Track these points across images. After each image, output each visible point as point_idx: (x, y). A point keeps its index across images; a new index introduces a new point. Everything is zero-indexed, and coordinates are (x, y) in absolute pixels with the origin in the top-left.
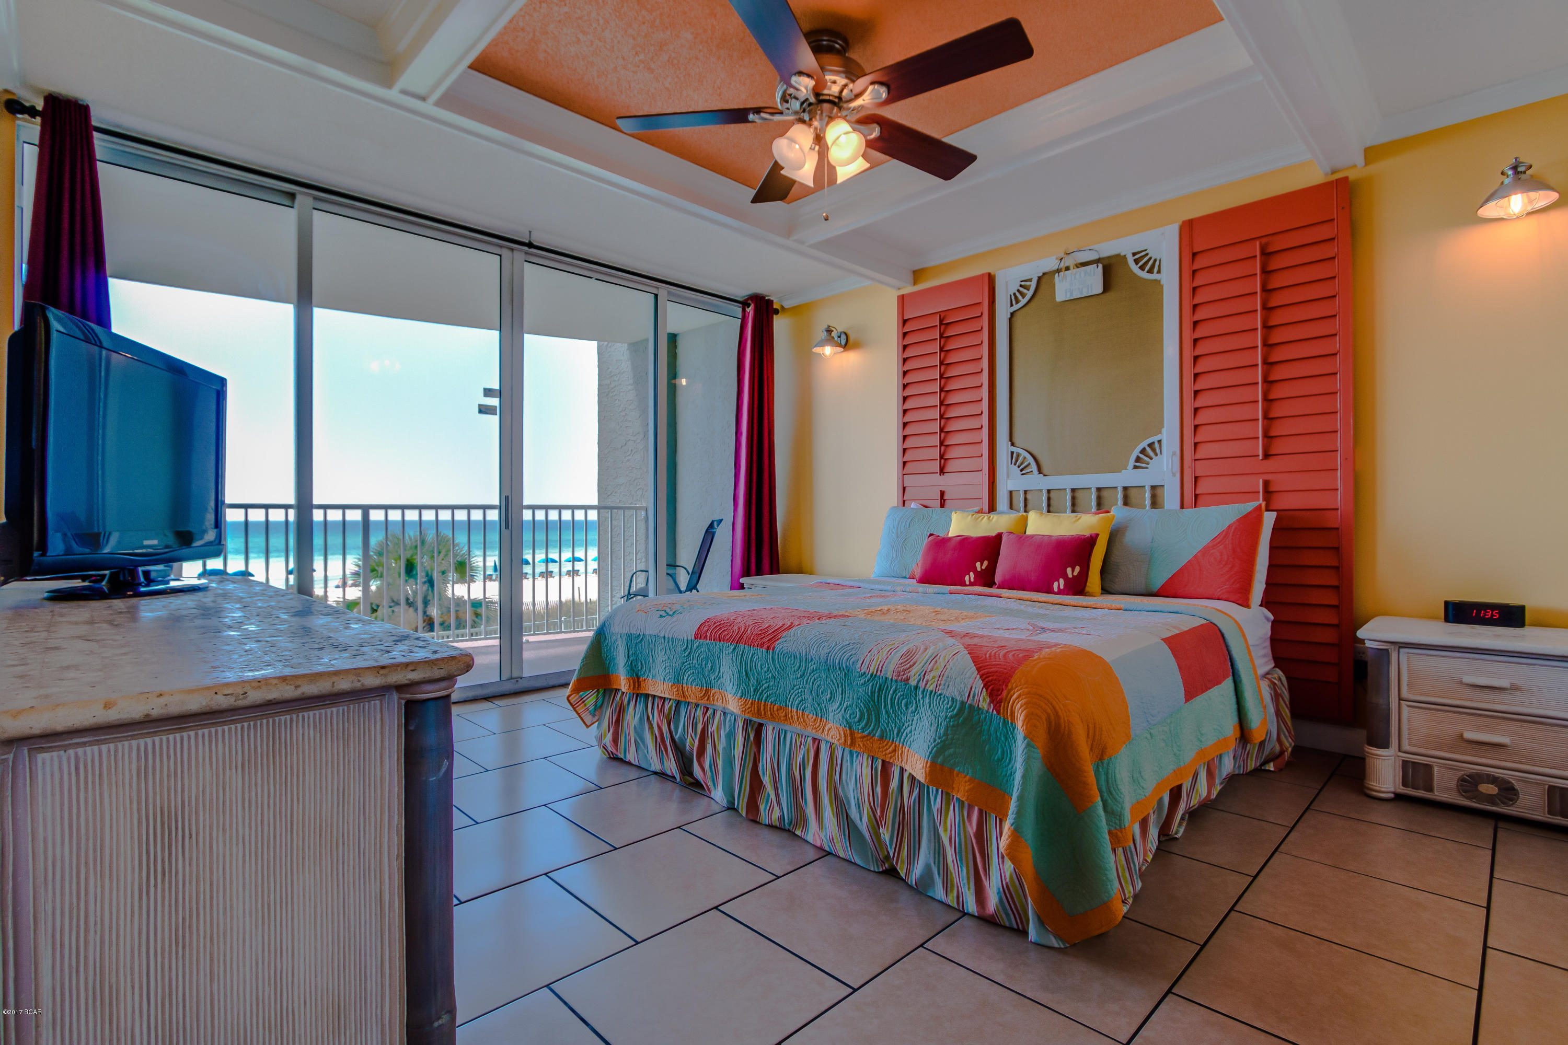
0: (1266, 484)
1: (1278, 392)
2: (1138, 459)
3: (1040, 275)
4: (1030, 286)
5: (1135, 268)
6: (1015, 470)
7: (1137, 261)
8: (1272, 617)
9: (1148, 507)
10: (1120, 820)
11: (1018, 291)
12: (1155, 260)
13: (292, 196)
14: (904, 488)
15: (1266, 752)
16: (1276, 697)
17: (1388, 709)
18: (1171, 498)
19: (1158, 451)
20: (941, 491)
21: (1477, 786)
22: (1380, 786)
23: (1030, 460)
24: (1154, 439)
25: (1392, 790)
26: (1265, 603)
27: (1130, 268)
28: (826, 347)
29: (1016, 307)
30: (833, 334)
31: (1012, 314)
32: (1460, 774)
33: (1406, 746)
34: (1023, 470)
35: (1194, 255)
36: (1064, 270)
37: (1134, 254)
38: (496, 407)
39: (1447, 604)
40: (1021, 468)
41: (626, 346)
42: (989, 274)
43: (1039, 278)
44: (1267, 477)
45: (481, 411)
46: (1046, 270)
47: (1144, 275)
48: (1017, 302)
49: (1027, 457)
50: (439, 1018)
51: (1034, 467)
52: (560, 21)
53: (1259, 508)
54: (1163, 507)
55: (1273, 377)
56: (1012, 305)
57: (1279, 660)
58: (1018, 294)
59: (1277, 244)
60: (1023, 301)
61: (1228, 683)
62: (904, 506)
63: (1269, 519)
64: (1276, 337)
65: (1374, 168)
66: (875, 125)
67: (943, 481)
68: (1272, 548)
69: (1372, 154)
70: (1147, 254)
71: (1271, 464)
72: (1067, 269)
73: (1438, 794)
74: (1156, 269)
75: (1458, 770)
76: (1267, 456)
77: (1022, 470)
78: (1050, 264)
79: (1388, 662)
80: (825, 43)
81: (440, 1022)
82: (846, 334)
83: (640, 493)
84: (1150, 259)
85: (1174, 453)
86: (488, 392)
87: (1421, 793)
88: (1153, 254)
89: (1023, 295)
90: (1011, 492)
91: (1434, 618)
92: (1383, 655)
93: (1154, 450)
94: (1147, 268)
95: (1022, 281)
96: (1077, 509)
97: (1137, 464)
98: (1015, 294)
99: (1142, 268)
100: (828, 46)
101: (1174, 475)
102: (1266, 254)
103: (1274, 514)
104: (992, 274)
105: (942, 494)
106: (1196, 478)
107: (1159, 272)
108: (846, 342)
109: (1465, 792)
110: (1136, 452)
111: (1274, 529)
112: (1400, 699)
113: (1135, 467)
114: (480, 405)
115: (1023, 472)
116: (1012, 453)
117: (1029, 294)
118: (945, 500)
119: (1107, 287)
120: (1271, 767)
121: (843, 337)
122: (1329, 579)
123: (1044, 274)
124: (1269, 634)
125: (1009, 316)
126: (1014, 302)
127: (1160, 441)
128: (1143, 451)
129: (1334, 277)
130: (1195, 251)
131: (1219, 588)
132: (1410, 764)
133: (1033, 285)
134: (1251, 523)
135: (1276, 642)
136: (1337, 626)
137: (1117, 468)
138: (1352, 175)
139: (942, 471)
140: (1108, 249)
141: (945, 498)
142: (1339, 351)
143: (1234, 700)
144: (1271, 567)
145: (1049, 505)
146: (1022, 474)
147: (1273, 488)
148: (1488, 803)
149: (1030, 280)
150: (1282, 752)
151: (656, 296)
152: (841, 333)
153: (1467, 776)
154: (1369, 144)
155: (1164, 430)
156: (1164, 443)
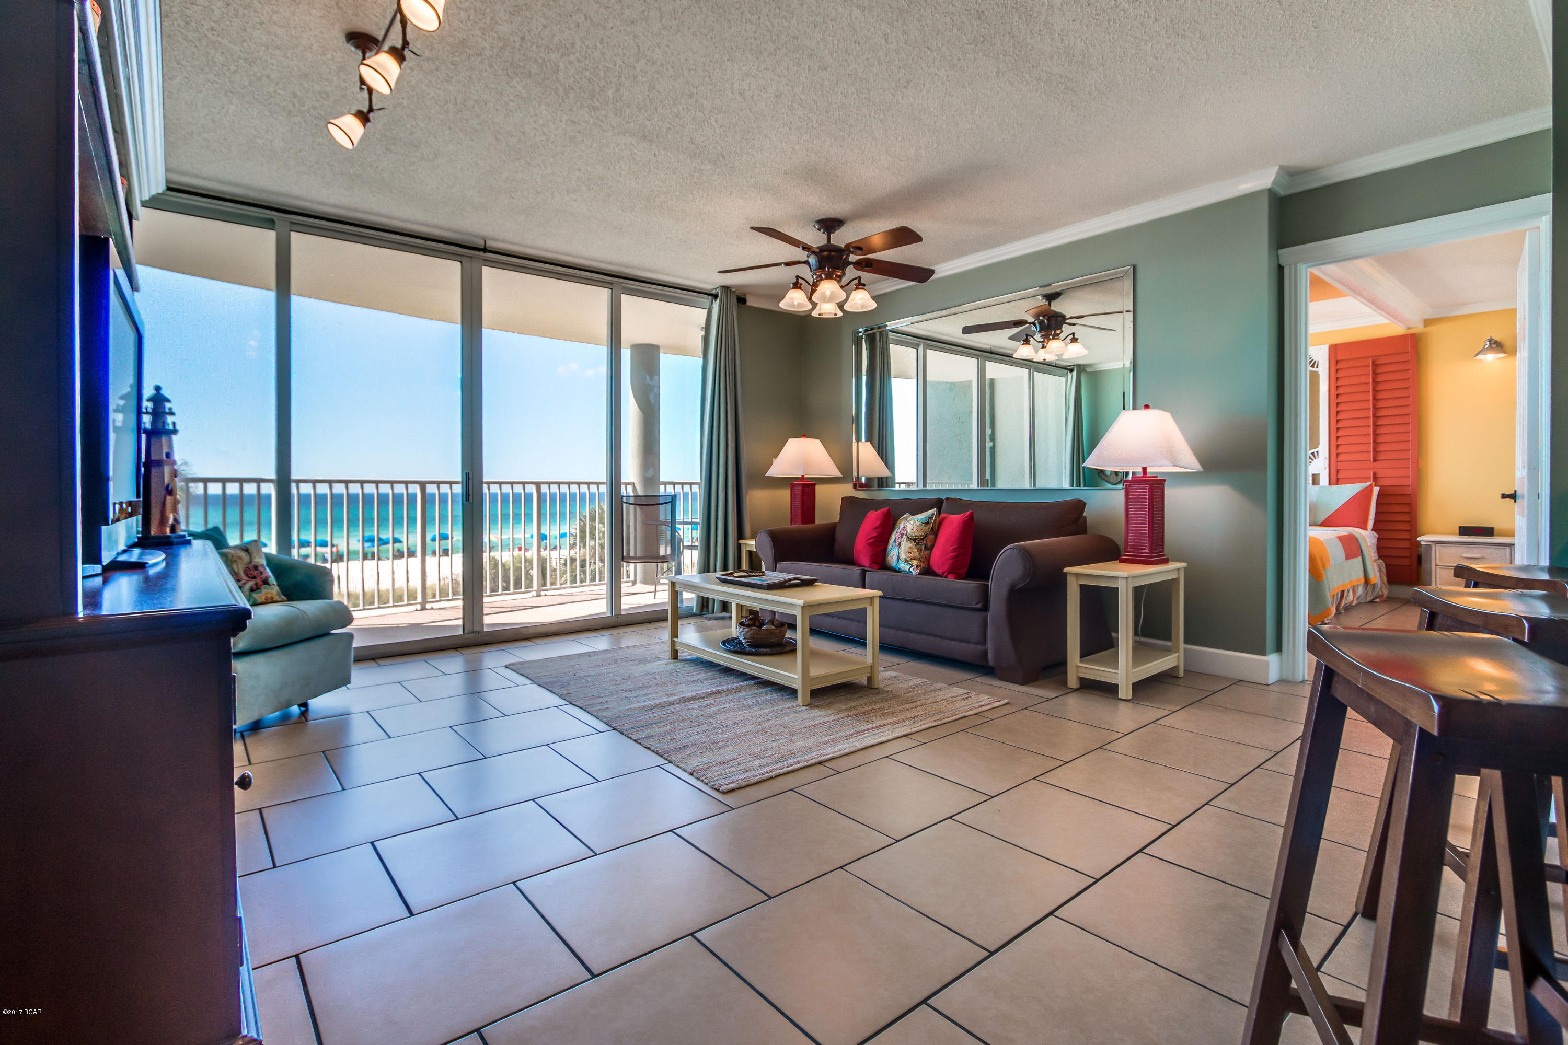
0: (1374, 474)
1: (1380, 431)
8: (1377, 536)
12: (1315, 362)
15: (1376, 593)
16: (1380, 571)
17: (1431, 569)
18: (1324, 480)
19: (1316, 456)
24: (1314, 450)
26: (1373, 530)
35: (1337, 361)
39: (1460, 527)
44: (1375, 471)
53: (1371, 485)
54: (1320, 485)
55: (1378, 415)
57: (1381, 556)
59: (1381, 361)
61: (1360, 558)
63: (1376, 490)
64: (1380, 413)
65: (1428, 329)
68: (1377, 504)
69: (1428, 322)
70: (1313, 359)
71: (1377, 464)
74: (1316, 365)
76: (1375, 460)
79: (1431, 550)
85: (1326, 458)
91: (1456, 534)
92: (1428, 547)
93: (1314, 456)
94: (1312, 365)
101: (1326, 469)
102: (1375, 365)
103: (1378, 488)
106: (1338, 471)
107: (1317, 367)
111: (1379, 496)
112: (1436, 565)
120: (1378, 600)
122: (1406, 518)
124: (1376, 543)
127: (1317, 452)
129: (1408, 379)
130: (1338, 359)
131: (1354, 521)
134: (1368, 491)
135: (1379, 548)
136: (1409, 539)
138: (1418, 332)
143: (1362, 566)
144: (1377, 513)
147: (1378, 475)
150: (1382, 595)
154: (1426, 317)
155: (1320, 447)
156: (1320, 453)
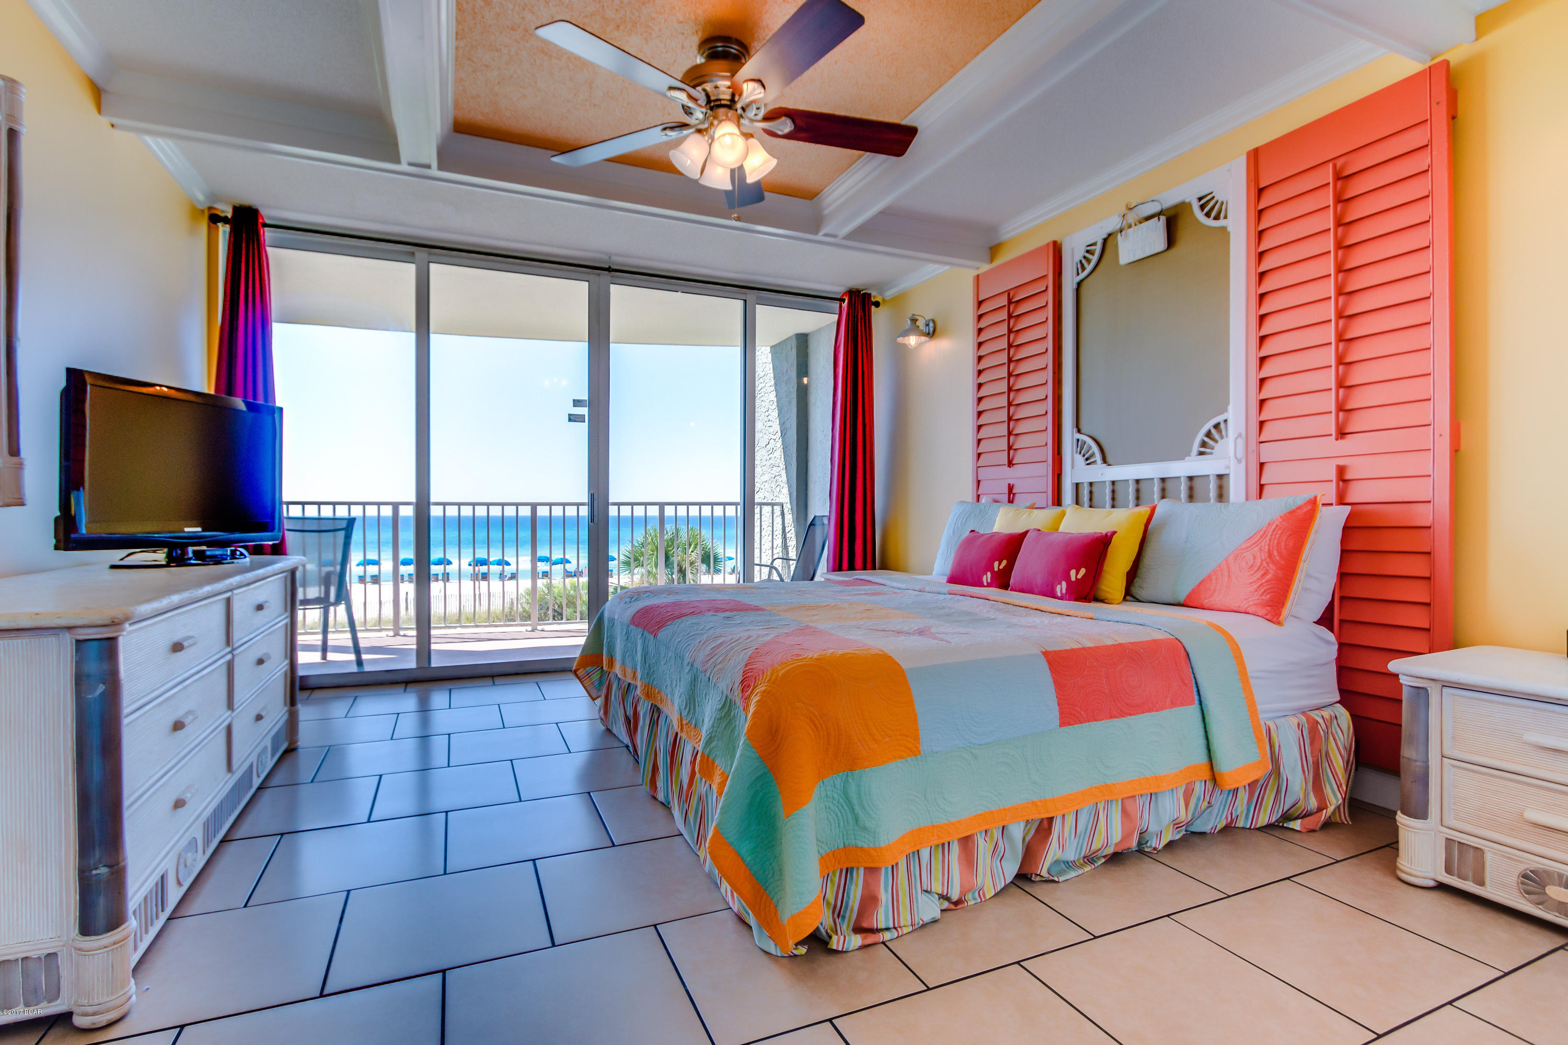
0: (1341, 470)
2: (1204, 444)
3: (1105, 236)
4: (1095, 250)
5: (1200, 215)
6: (1080, 459)
7: (1202, 207)
8: (1334, 640)
9: (1212, 501)
10: (874, 837)
11: (1085, 257)
12: (1222, 203)
13: (413, 254)
14: (979, 482)
17: (1426, 767)
18: (1237, 490)
19: (1224, 433)
20: (1009, 485)
21: (1544, 887)
22: (1413, 867)
23: (1095, 448)
24: (1220, 418)
25: (1432, 875)
26: (1324, 621)
27: (1195, 217)
28: (911, 337)
29: (1083, 275)
30: (918, 323)
31: (1079, 284)
32: (1521, 868)
33: (1450, 821)
34: (1089, 460)
35: (1260, 191)
36: (1126, 228)
37: (1200, 199)
38: (584, 415)
40: (1086, 457)
41: (768, 349)
42: (1055, 243)
43: (1105, 241)
44: (1341, 462)
45: (570, 420)
46: (1109, 230)
47: (1210, 222)
48: (1083, 269)
49: (1092, 446)
50: (96, 869)
51: (1098, 457)
52: (499, 83)
53: (1312, 501)
54: (1228, 501)
56: (1078, 274)
58: (1084, 261)
59: (1353, 165)
60: (1089, 268)
61: (1194, 710)
62: (978, 501)
64: (1355, 283)
65: (1489, 40)
66: (783, 118)
67: (1011, 475)
69: (1485, 22)
70: (1213, 198)
71: (1347, 445)
72: (1130, 226)
73: (1491, 891)
74: (1222, 215)
75: (1520, 862)
76: (1340, 434)
77: (1087, 459)
78: (1113, 223)
79: (1428, 706)
80: (720, 49)
81: (98, 872)
82: (934, 321)
83: (778, 489)
84: (1217, 202)
85: (1239, 435)
86: (577, 403)
87: (1469, 886)
88: (1219, 197)
89: (1089, 261)
90: (1077, 485)
91: (1558, 652)
92: (1421, 693)
93: (1220, 432)
94: (1213, 214)
95: (1088, 246)
96: (1140, 502)
97: (1202, 449)
98: (1081, 261)
99: (1208, 215)
100: (724, 51)
101: (1239, 461)
103: (1347, 509)
104: (1059, 242)
105: (1011, 488)
106: (1262, 465)
107: (1225, 217)
108: (932, 333)
109: (1527, 894)
110: (1201, 436)
112: (1442, 755)
113: (1201, 453)
114: (570, 415)
115: (1088, 462)
116: (1078, 440)
117: (1094, 259)
118: (1014, 494)
119: (1171, 241)
121: (931, 325)
123: (1110, 235)
125: (1075, 286)
126: (1080, 271)
127: (1226, 421)
128: (1208, 435)
130: (1261, 186)
131: (1246, 599)
132: (1456, 843)
133: (1098, 249)
137: (1181, 455)
138: (1454, 57)
139: (1010, 463)
140: (1170, 199)
141: (1014, 492)
142: (1432, 294)
145: (1113, 499)
146: (1088, 464)
148: (1560, 913)
149: (1094, 244)
151: (745, 301)
152: (929, 320)
153: (1531, 871)
154: (1482, 8)
155: (1230, 408)
156: (1230, 423)
